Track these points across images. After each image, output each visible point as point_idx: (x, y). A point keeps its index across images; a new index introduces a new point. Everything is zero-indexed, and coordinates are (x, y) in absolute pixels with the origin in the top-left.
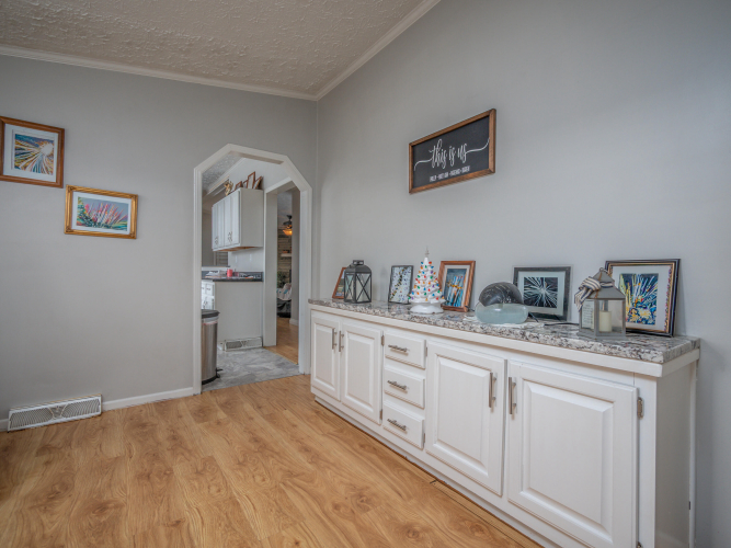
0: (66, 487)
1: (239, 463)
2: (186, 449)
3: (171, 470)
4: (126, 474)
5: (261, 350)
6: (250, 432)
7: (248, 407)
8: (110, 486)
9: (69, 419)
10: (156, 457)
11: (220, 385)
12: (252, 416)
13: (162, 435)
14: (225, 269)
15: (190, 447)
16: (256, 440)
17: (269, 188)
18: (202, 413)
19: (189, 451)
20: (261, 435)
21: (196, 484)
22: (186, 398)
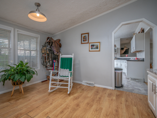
0: (79, 98)
1: (106, 115)
2: (99, 102)
3: (93, 105)
4: (86, 101)
5: (143, 83)
6: (117, 107)
7: (123, 99)
8: (82, 102)
9: (89, 85)
10: (93, 100)
11: (121, 89)
12: (122, 103)
13: (99, 96)
14: (135, 58)
15: (101, 103)
16: (117, 111)
17: (146, 31)
18: (110, 95)
19: (100, 103)
20: (120, 110)
21: (93, 113)
22: (110, 90)
